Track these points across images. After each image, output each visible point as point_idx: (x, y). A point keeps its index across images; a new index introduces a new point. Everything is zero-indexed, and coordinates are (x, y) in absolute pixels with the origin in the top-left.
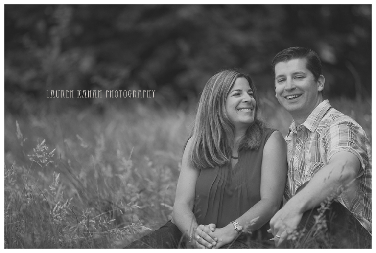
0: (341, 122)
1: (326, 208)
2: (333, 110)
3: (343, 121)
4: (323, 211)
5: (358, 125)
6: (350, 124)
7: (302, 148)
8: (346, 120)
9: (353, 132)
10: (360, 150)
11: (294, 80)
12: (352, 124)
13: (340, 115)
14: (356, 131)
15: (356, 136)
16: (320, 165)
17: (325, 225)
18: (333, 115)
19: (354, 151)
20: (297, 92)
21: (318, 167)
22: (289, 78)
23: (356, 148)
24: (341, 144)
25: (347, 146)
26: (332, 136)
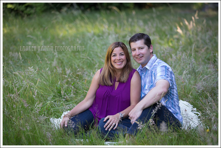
0: (161, 65)
1: (155, 112)
2: (158, 59)
3: (162, 65)
4: (154, 114)
5: (169, 67)
6: (166, 67)
7: (145, 76)
8: (164, 65)
9: (167, 70)
10: (169, 78)
11: (139, 50)
12: (166, 66)
13: (161, 62)
14: (168, 70)
15: (168, 72)
16: (152, 85)
17: (154, 123)
18: (158, 62)
19: (166, 79)
20: (141, 56)
21: (152, 86)
22: (137, 49)
23: (167, 77)
24: (161, 76)
25: (164, 77)
26: (158, 72)
